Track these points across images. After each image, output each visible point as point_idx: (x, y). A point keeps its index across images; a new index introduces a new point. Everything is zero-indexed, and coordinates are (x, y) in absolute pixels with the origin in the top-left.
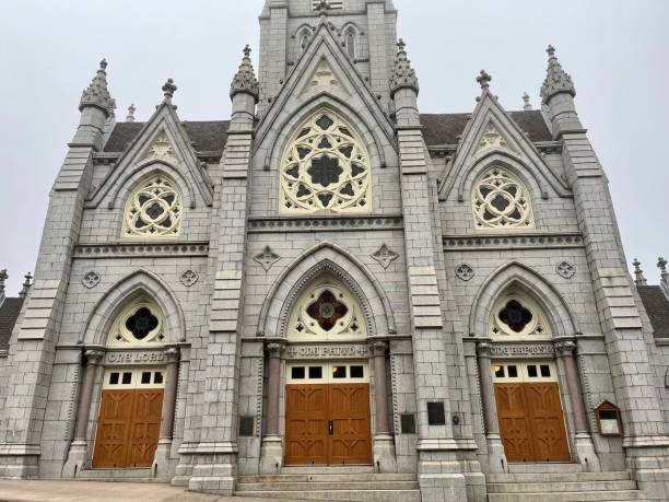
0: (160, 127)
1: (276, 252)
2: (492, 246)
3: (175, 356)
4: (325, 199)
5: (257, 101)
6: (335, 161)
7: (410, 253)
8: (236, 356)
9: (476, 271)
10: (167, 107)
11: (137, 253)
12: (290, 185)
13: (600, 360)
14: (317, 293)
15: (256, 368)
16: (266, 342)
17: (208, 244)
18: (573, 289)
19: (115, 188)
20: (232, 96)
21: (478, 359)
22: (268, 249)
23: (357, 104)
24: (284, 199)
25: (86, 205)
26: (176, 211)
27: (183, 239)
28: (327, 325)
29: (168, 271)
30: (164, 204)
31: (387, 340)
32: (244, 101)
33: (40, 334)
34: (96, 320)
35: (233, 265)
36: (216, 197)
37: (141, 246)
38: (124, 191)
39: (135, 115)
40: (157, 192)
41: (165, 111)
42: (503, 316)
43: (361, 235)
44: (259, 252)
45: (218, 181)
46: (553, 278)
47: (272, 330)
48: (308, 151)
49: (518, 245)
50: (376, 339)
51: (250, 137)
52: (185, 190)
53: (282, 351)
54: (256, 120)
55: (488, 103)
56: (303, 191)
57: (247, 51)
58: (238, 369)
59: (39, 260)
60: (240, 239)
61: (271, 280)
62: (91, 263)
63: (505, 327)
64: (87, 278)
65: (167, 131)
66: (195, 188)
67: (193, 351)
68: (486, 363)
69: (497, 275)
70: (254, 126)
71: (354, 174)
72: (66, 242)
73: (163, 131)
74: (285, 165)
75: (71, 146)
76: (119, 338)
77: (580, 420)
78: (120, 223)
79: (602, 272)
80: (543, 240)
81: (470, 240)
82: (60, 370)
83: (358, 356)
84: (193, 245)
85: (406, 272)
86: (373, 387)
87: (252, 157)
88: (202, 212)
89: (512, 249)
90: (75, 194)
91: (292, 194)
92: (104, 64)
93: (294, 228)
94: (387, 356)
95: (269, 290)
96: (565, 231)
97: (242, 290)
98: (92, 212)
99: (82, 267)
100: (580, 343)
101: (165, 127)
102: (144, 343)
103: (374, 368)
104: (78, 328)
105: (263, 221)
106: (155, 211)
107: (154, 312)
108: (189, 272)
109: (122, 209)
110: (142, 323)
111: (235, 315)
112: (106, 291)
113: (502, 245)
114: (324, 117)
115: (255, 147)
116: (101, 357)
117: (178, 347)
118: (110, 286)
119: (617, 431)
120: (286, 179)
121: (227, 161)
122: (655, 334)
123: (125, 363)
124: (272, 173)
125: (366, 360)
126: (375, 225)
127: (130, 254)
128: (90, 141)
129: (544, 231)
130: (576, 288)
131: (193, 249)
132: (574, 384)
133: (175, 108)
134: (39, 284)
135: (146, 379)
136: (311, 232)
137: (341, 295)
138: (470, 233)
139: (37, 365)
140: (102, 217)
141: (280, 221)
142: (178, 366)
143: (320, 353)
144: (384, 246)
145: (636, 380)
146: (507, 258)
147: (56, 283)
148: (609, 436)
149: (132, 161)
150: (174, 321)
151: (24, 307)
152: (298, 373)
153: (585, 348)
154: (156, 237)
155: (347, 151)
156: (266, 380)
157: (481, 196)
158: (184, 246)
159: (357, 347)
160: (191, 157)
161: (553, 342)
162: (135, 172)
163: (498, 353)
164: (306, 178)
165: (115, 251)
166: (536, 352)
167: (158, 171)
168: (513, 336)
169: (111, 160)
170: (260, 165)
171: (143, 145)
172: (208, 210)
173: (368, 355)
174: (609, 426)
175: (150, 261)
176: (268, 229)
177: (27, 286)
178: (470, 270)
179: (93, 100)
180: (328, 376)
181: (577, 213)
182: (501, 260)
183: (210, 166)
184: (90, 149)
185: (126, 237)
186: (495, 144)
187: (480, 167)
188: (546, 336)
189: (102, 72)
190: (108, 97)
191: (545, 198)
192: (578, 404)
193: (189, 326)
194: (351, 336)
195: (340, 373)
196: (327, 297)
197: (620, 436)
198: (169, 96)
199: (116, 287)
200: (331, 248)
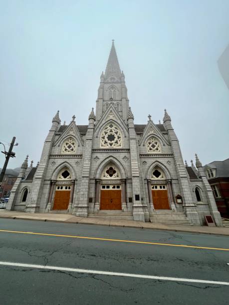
1: (99, 157)
2: (151, 157)
3: (74, 183)
4: (111, 144)
5: (95, 121)
6: (114, 135)
7: (132, 158)
8: (89, 183)
10: (73, 122)
11: (65, 157)
13: (177, 185)
14: (109, 167)
15: (93, 186)
16: (96, 180)
17: (82, 155)
18: (170, 167)
19: (60, 141)
20: (89, 119)
21: (148, 184)
22: (97, 157)
23: (119, 122)
24: (101, 144)
25: (53, 145)
26: (75, 147)
27: (76, 154)
28: (111, 176)
29: (72, 162)
30: (72, 145)
31: (126, 179)
32: (92, 121)
33: (41, 177)
34: (55, 173)
35: (88, 161)
36: (84, 144)
37: (66, 155)
38: (62, 142)
39: (65, 124)
40: (70, 142)
42: (154, 174)
43: (119, 154)
44: (95, 157)
45: (85, 140)
46: (166, 165)
47: (97, 177)
48: (107, 133)
49: (158, 156)
50: (123, 179)
51: (93, 129)
52: (77, 142)
53: (100, 182)
54: (95, 125)
55: (151, 122)
56: (106, 142)
57: (93, 109)
58: (89, 186)
59: (41, 158)
60: (90, 154)
61: (98, 164)
62: (54, 159)
63: (154, 176)
64: (52, 163)
66: (80, 141)
67: (78, 181)
68: (150, 185)
69: (152, 164)
70: (94, 127)
71: (118, 139)
72: (48, 154)
73: (72, 128)
74: (102, 136)
75: (50, 131)
76: (60, 178)
77: (172, 199)
78: (61, 150)
79: (177, 163)
80: (163, 155)
81: (146, 155)
82: (45, 185)
83: (118, 183)
84: (79, 155)
85: (130, 163)
86: (122, 191)
87: (93, 134)
88: (81, 148)
89: (156, 158)
90: (50, 143)
91: (103, 143)
92: (58, 111)
93: (103, 151)
94: (126, 184)
95: (97, 167)
96: (169, 153)
97: (90, 166)
98: (54, 147)
99: (52, 160)
100: (172, 180)
101: (73, 126)
102: (66, 179)
103: (122, 186)
104: (50, 175)
105: (96, 150)
106: (69, 147)
107: (69, 172)
108: (78, 162)
109: (62, 146)
110: (66, 174)
111: (88, 173)
113: (154, 156)
114: (111, 125)
115: (94, 131)
116: (55, 183)
117: (74, 180)
118: (58, 165)
120: (102, 140)
121: (87, 135)
122: (190, 179)
123: (61, 184)
124: (98, 138)
125: (120, 184)
126: (123, 151)
127: (63, 157)
128: (54, 130)
129: (164, 153)
130: (171, 167)
132: (171, 190)
133: (75, 122)
134: (41, 164)
135: (66, 188)
136: (107, 152)
137: (115, 168)
138: (146, 153)
139: (40, 184)
140: (57, 148)
141: (100, 150)
142: (74, 185)
143: (109, 182)
144: (125, 156)
145: (186, 190)
146: (155, 160)
147: (45, 164)
148: (179, 203)
149: (64, 135)
150: (73, 174)
151: (37, 170)
152: (104, 187)
153: (173, 182)
154: (70, 153)
155: (116, 133)
156: (96, 189)
157: (149, 144)
158: (77, 155)
159: (118, 181)
160: (79, 134)
161: (166, 180)
162: (65, 137)
163: (153, 183)
164: (107, 140)
165: (59, 156)
166: (162, 182)
167: (70, 137)
168: (156, 179)
169: (60, 134)
170: (95, 136)
171: (67, 131)
174: (179, 201)
175: (68, 159)
176: (97, 152)
177: (38, 165)
178: (146, 162)
179: (56, 120)
180: (111, 188)
181: (171, 149)
182: (153, 160)
183: (84, 136)
184: (54, 132)
185: (62, 153)
186: (152, 132)
187: (148, 137)
188: (164, 179)
189: (58, 113)
190: (59, 119)
191: (164, 145)
192: (172, 195)
193: (77, 175)
194: (117, 178)
195: (114, 187)
196: (111, 169)
197: (182, 203)
198: (74, 119)
199: (60, 165)
200: (112, 157)
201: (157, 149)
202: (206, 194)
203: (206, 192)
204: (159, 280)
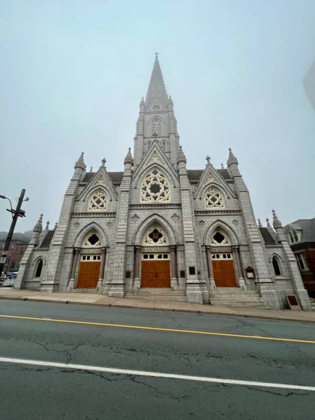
0: (101, 174)
1: (139, 216)
2: (211, 214)
3: (105, 251)
4: (155, 198)
5: (133, 165)
6: (159, 185)
7: (184, 216)
8: (125, 251)
9: (206, 223)
10: (103, 168)
11: (92, 216)
12: (143, 193)
13: (247, 253)
14: (152, 230)
15: (131, 255)
16: (135, 246)
17: (116, 213)
19: (86, 194)
20: (125, 164)
21: (207, 254)
22: (136, 215)
23: (166, 166)
24: (142, 198)
25: (76, 200)
26: (105, 202)
27: (108, 211)
28: (156, 241)
29: (102, 222)
30: (102, 200)
31: (176, 246)
32: (129, 166)
33: (60, 243)
34: (79, 238)
35: (124, 220)
36: (119, 197)
37: (94, 213)
38: (88, 196)
39: (92, 170)
40: (99, 196)
42: (215, 238)
43: (167, 210)
44: (133, 216)
45: (119, 192)
46: (231, 225)
47: (137, 242)
48: (149, 182)
49: (220, 214)
50: (172, 245)
51: (130, 177)
52: (108, 195)
53: (140, 249)
54: (132, 172)
55: (210, 166)
56: (148, 195)
57: (130, 149)
58: (126, 255)
59: (60, 218)
60: (127, 211)
61: (137, 225)
62: (77, 219)
63: (215, 241)
64: (76, 224)
65: (103, 175)
66: (112, 194)
67: (110, 249)
68: (209, 254)
69: (213, 224)
70: (132, 174)
71: (165, 190)
72: (69, 212)
74: (142, 186)
75: (72, 180)
76: (86, 244)
77: (240, 273)
78: (87, 206)
79: (248, 223)
80: (228, 212)
81: (204, 212)
82: (66, 255)
83: (166, 251)
84: (111, 213)
85: (182, 223)
86: (171, 262)
87: (131, 184)
88: (114, 202)
89: (218, 215)
90: (72, 196)
91: (144, 196)
92: (83, 154)
93: (145, 208)
94: (176, 251)
95: (136, 229)
96: (235, 209)
97: (127, 228)
98: (78, 202)
99: (74, 221)
100: (240, 247)
102: (94, 246)
103: (171, 255)
104: (72, 241)
105: (134, 205)
106: (98, 202)
107: (98, 236)
108: (110, 222)
109: (88, 201)
110: (94, 239)
111: (124, 237)
112: (82, 229)
113: (214, 214)
114: (155, 171)
115: (132, 181)
116: (79, 251)
117: (106, 248)
118: (83, 227)
120: (142, 191)
121: (123, 185)
122: (265, 244)
123: (88, 253)
124: (138, 189)
125: (169, 252)
126: (172, 207)
127: (90, 216)
128: (77, 179)
129: (228, 209)
130: (239, 228)
131: (111, 215)
132: (238, 261)
133: (106, 168)
134: (60, 226)
135: (95, 258)
136: (150, 209)
137: (160, 231)
138: (204, 210)
139: (59, 253)
140: (81, 204)
141: (140, 205)
142: (105, 254)
143: (153, 250)
144: (175, 214)
145: (259, 259)
146: (216, 218)
147: (65, 226)
148: (250, 278)
149: (91, 185)
150: (104, 239)
151: (55, 234)
152: (146, 257)
153: (242, 248)
154: (99, 211)
155: (162, 182)
156: (135, 259)
157: (207, 197)
158: (108, 213)
159: (166, 248)
160: (111, 184)
161: (231, 246)
162: (92, 189)
163: (213, 250)
164: (149, 191)
165: (85, 215)
166: (226, 250)
167: (100, 189)
168: (218, 244)
169: (85, 185)
170: (134, 187)
171: (95, 180)
172: (116, 201)
174: (250, 275)
175: (97, 219)
176: (136, 208)
177: (56, 226)
178: (204, 222)
179: (79, 165)
180: (156, 258)
181: (239, 203)
182: (214, 219)
183: (117, 187)
184: (77, 181)
185: (89, 211)
186: (212, 180)
187: (207, 188)
188: (229, 244)
189: (82, 156)
190: (84, 165)
191: (229, 198)
192: (239, 268)
193: (109, 240)
194: (164, 244)
195: (160, 257)
196: (156, 231)
197: (254, 278)
198: (104, 164)
199: (85, 227)
200: (157, 214)
201: (219, 204)
202: (288, 265)
203: (288, 262)
204: (223, 384)
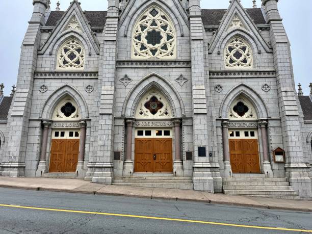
0: (72, 14)
1: (130, 77)
2: (232, 76)
3: (84, 125)
4: (154, 51)
5: (120, 1)
6: (159, 33)
7: (193, 79)
8: (112, 125)
9: (224, 88)
10: (75, 3)
11: (64, 76)
12: (137, 44)
13: (278, 129)
14: (149, 97)
15: (121, 131)
16: (126, 119)
17: (97, 73)
18: (268, 97)
19: (52, 44)
21: (222, 128)
22: (126, 76)
24: (134, 52)
25: (39, 53)
26: (82, 56)
27: (86, 70)
28: (154, 112)
29: (79, 85)
30: (76, 53)
31: (181, 119)
32: (114, 1)
33: (22, 114)
34: (48, 107)
35: (110, 83)
36: (101, 50)
37: (66, 73)
38: (56, 46)
39: (60, 7)
40: (73, 47)
41: (75, 5)
42: (235, 109)
43: (170, 70)
44: (123, 77)
45: (102, 42)
46: (260, 92)
47: (128, 114)
48: (145, 27)
49: (245, 76)
50: (176, 119)
51: (117, 19)
52: (86, 46)
53: (133, 123)
54: (120, 11)
55: (236, 4)
56: (143, 47)
58: (113, 131)
59: (18, 79)
60: (113, 71)
61: (128, 90)
62: (43, 81)
63: (236, 114)
64: (41, 88)
65: (76, 16)
66: (91, 46)
67: (92, 122)
68: (226, 130)
69: (233, 90)
70: (119, 14)
71: (168, 40)
72: (30, 70)
73: (74, 16)
74: (134, 34)
75: (30, 23)
76: (58, 116)
77: (266, 155)
78: (55, 62)
79: (283, 89)
80: (256, 74)
81: (222, 73)
82: (32, 130)
83: (167, 126)
84: (91, 73)
85: (191, 88)
86: (174, 140)
87: (118, 30)
88: (94, 58)
89: (242, 78)
90: (33, 47)
91: (139, 51)
93: (138, 66)
94: (181, 126)
95: (127, 95)
96: (268, 69)
97: (114, 95)
98: (42, 56)
99: (39, 83)
100: (269, 122)
101: (75, 14)
102: (69, 118)
103: (174, 131)
104: (39, 111)
105: (123, 62)
106: (72, 56)
107: (73, 104)
108: (89, 86)
109: (56, 55)
110: (68, 110)
111: (111, 106)
112: (51, 94)
113: (237, 76)
114: (154, 10)
115: (120, 24)
116: (50, 124)
117: (85, 121)
118: (53, 92)
119: (282, 160)
120: (135, 41)
121: (106, 32)
122: (304, 118)
123: (61, 127)
124: (128, 39)
125: (171, 128)
126: (177, 65)
127: (61, 77)
128: (39, 20)
129: (257, 69)
130: (270, 96)
131: (91, 75)
132: (265, 140)
133: (80, 4)
134: (19, 90)
135: (71, 135)
136: (147, 68)
137: (160, 99)
138: (222, 70)
139: (21, 128)
140: (46, 59)
141: (132, 62)
142: (85, 129)
143: (150, 124)
144: (181, 75)
145: (293, 138)
147: (27, 90)
148: (278, 163)
149: (60, 31)
150: (83, 109)
151: (13, 101)
152: (140, 133)
153: (271, 124)
154: (73, 69)
155: (165, 28)
156: (126, 136)
157: (229, 51)
158: (87, 73)
159: (167, 122)
160: (88, 29)
161: (257, 121)
162: (62, 36)
163: (232, 125)
164: (145, 41)
165: (54, 75)
166: (249, 125)
167: (72, 36)
169: (49, 30)
170: (122, 35)
171: (65, 23)
172: (97, 56)
173: (172, 126)
174: (279, 158)
175: (71, 81)
176: (126, 66)
177: (13, 91)
178: (221, 87)
180: (154, 135)
181: (274, 61)
182: (236, 83)
183: (98, 34)
184: (39, 24)
185: (58, 69)
186: (237, 26)
187: (229, 37)
188: (254, 118)
191: (259, 53)
192: (266, 148)
193: (90, 111)
194: (165, 117)
195: (159, 133)
196: (154, 99)
197: (284, 163)
199: (55, 92)
200: (156, 76)
201: (245, 61)
